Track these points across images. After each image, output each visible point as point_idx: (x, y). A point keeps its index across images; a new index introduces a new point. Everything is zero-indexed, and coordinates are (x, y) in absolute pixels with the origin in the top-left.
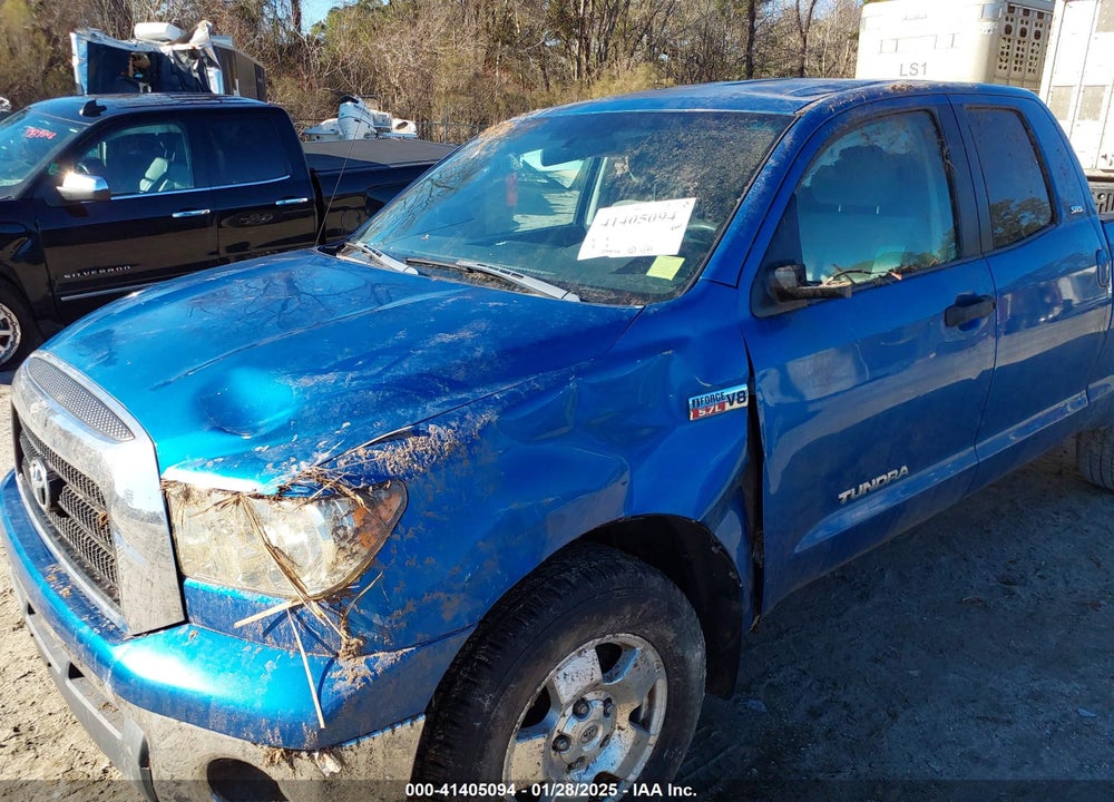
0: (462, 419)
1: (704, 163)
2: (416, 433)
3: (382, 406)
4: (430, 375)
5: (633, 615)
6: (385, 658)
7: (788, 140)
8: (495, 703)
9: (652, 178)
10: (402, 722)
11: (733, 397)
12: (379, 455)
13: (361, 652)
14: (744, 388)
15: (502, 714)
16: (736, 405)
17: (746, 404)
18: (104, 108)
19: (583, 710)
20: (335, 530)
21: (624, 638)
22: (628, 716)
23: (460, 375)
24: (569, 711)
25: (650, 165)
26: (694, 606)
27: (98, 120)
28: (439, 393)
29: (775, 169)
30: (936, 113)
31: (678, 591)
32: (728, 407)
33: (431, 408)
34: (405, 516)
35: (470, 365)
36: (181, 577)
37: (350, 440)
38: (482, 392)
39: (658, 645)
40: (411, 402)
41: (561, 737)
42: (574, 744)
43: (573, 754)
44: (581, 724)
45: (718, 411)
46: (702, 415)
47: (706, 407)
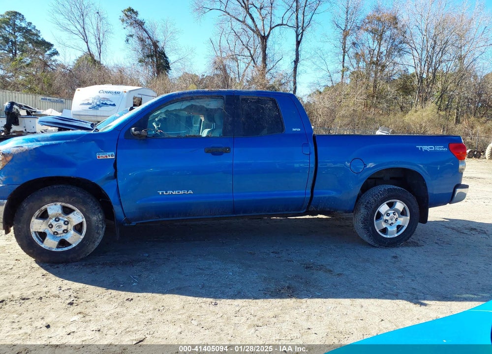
0: (33, 146)
2: (21, 147)
5: (70, 200)
8: (27, 205)
10: (2, 199)
11: (110, 155)
14: (113, 153)
16: (111, 157)
17: (114, 157)
19: (58, 220)
21: (71, 206)
22: (72, 227)
23: (40, 139)
24: (53, 219)
30: (225, 97)
32: (108, 157)
33: (29, 144)
35: (43, 138)
39: (82, 211)
41: (51, 224)
42: (54, 227)
43: (54, 229)
44: (56, 223)
45: (105, 158)
46: (101, 158)
47: (101, 156)
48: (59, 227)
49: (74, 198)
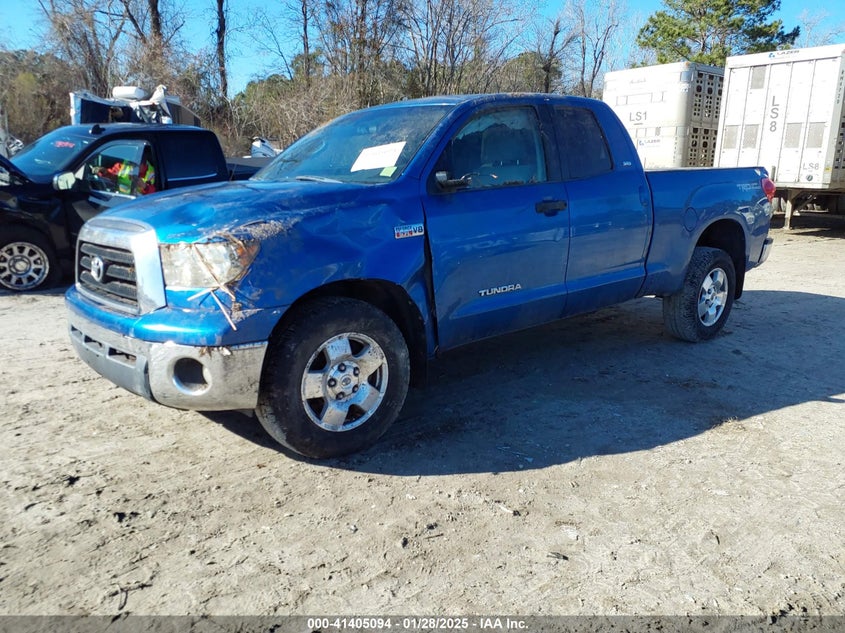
0: (286, 219)
1: (413, 127)
2: (265, 223)
3: (252, 214)
4: (273, 203)
5: (366, 324)
6: (250, 312)
7: (450, 115)
8: (296, 347)
9: (388, 135)
10: (258, 341)
11: (416, 230)
12: (248, 229)
13: (240, 309)
14: (422, 225)
15: (299, 353)
16: (418, 234)
17: (422, 233)
18: (104, 129)
19: (343, 368)
20: (231, 255)
21: (363, 337)
22: (366, 378)
23: (286, 204)
24: (336, 368)
25: (390, 130)
26: (401, 330)
27: (101, 136)
28: (276, 211)
29: (441, 128)
30: (537, 108)
31: (391, 321)
32: (414, 234)
33: (272, 216)
34: (260, 254)
35: (291, 200)
36: (165, 286)
37: (238, 224)
38: (295, 212)
39: (382, 344)
40: (264, 213)
41: (332, 379)
42: (338, 384)
43: (338, 389)
44: (342, 375)
45: (409, 235)
46: (401, 236)
47: (403, 232)
48: (345, 381)
49: (372, 321)
